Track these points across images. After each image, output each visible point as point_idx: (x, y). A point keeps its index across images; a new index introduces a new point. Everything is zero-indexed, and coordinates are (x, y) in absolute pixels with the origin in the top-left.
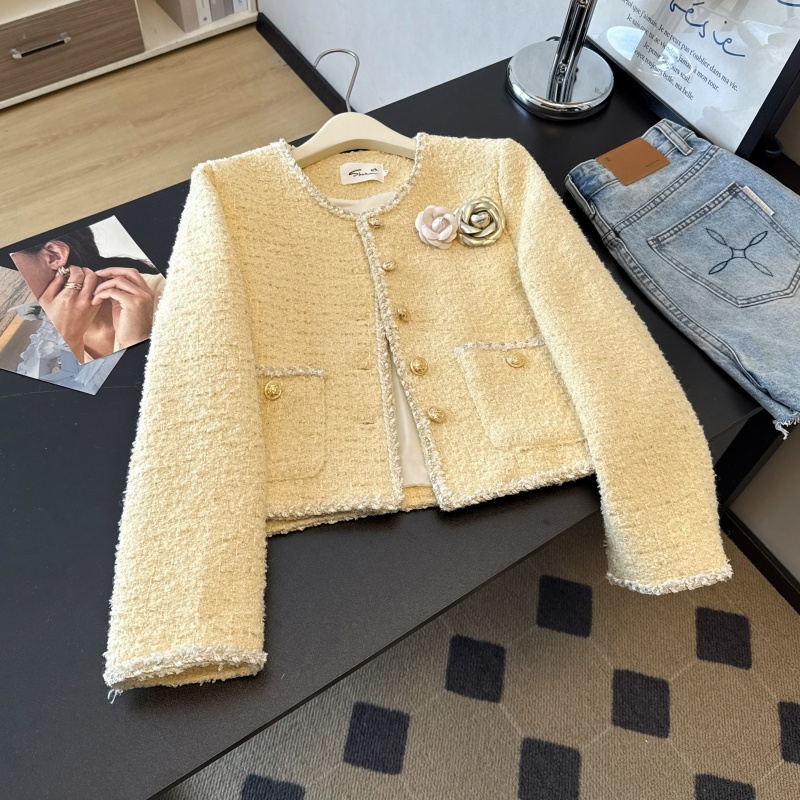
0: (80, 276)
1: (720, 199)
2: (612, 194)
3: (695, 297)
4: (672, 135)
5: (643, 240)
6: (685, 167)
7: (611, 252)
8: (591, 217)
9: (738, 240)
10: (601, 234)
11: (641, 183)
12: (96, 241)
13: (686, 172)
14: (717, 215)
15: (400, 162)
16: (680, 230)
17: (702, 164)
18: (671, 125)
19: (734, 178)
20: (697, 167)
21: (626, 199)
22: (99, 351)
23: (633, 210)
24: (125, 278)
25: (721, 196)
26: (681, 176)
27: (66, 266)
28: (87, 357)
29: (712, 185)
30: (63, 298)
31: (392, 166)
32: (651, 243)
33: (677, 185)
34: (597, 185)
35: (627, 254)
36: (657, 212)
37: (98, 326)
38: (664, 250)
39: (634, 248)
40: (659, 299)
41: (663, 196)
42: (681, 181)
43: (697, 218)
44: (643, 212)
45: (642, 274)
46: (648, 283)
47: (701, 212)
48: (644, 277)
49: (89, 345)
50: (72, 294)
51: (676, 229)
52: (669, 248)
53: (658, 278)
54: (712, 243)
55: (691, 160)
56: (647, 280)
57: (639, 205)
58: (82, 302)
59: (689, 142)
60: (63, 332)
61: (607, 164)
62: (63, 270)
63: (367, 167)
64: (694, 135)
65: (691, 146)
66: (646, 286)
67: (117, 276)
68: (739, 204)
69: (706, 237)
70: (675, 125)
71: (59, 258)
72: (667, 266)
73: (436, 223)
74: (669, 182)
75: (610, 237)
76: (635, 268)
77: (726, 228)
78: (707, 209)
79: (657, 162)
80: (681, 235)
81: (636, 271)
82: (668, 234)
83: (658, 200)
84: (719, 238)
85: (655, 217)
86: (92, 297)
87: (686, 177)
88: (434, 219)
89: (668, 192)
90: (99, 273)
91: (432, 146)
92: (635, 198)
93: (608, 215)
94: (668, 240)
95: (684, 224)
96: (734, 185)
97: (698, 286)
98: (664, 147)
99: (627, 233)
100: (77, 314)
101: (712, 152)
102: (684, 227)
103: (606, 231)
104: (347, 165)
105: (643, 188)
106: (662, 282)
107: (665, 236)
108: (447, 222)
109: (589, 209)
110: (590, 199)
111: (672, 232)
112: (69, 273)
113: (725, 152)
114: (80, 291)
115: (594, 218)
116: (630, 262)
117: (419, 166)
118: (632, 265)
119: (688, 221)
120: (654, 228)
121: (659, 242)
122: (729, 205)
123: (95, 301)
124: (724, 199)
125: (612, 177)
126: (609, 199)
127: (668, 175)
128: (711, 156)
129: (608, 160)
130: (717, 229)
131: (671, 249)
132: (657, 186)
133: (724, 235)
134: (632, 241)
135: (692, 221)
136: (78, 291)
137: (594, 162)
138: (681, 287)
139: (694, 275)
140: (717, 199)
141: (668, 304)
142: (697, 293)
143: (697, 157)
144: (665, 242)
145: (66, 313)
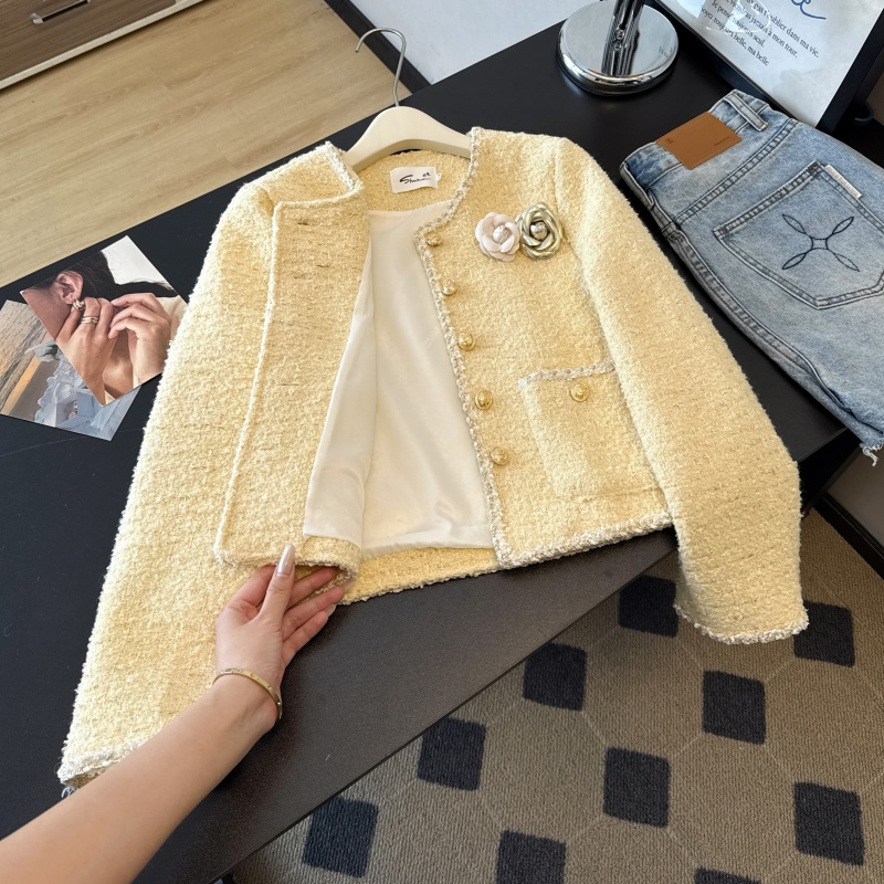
0: (96, 308)
1: (799, 180)
2: (674, 181)
3: (765, 296)
4: (744, 109)
5: (708, 230)
6: (758, 144)
7: (672, 245)
8: (649, 208)
9: (819, 227)
10: (661, 226)
11: (709, 164)
12: (110, 267)
13: (760, 150)
14: (796, 199)
15: (455, 162)
16: (751, 217)
17: (778, 140)
18: (742, 97)
19: (815, 156)
20: (773, 144)
21: (690, 185)
22: (119, 388)
23: (698, 196)
24: (142, 304)
25: (800, 176)
26: (755, 154)
27: (81, 299)
28: (108, 398)
29: (790, 164)
30: (80, 335)
31: (446, 167)
32: (717, 233)
33: (750, 165)
34: (657, 172)
35: (689, 248)
36: (727, 196)
37: (115, 360)
38: (732, 241)
39: (699, 240)
40: (723, 299)
41: (734, 178)
42: (755, 160)
43: (772, 202)
44: (710, 198)
45: (705, 270)
46: (711, 281)
47: (778, 196)
48: (707, 273)
49: (108, 383)
50: (88, 329)
51: (747, 216)
52: (738, 238)
53: (722, 274)
54: (788, 231)
55: (765, 137)
56: (710, 277)
57: (706, 190)
58: (99, 337)
59: (762, 116)
60: (83, 373)
61: (670, 147)
62: (78, 304)
63: (418, 172)
64: (769, 108)
65: (766, 120)
66: (710, 285)
67: (132, 304)
68: (821, 186)
69: (782, 224)
70: (747, 97)
71: (73, 291)
72: (734, 260)
73: (497, 233)
74: (740, 162)
75: (670, 230)
76: (698, 263)
77: (806, 214)
78: (784, 192)
79: (727, 139)
80: (753, 223)
81: (698, 266)
82: (738, 222)
83: (728, 183)
84: (797, 225)
85: (724, 202)
86: (109, 329)
87: (761, 155)
88: (495, 228)
89: (740, 174)
90: (115, 302)
91: (488, 141)
92: (701, 183)
93: (669, 205)
94: (738, 228)
95: (756, 210)
96: (815, 164)
97: (769, 284)
98: (735, 122)
99: (690, 224)
100: (95, 350)
101: (789, 126)
102: (756, 214)
103: (666, 223)
104: (397, 170)
105: (711, 170)
106: (727, 280)
107: (734, 224)
108: (508, 232)
109: (647, 199)
110: (648, 189)
111: (742, 219)
112: (84, 306)
113: (804, 126)
114: (96, 324)
115: (652, 209)
116: (692, 256)
117: (476, 164)
118: (695, 259)
119: (761, 207)
120: (723, 215)
121: (727, 231)
122: (809, 188)
123: (112, 334)
124: (803, 180)
125: (674, 160)
126: (670, 187)
127: (740, 154)
128: (789, 132)
129: (670, 141)
130: (795, 215)
131: (740, 239)
132: (727, 167)
133: (803, 222)
134: (695, 234)
135: (766, 207)
136: (94, 325)
137: (653, 146)
138: (749, 286)
139: (766, 271)
140: (795, 180)
141: (733, 305)
142: (768, 293)
143: (772, 133)
144: (733, 231)
145: (84, 351)
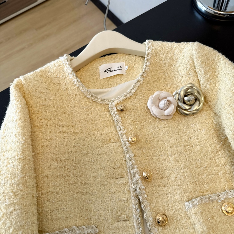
15: (136, 59)
63: (115, 66)
73: (162, 103)
104: (103, 66)
117: (148, 64)
